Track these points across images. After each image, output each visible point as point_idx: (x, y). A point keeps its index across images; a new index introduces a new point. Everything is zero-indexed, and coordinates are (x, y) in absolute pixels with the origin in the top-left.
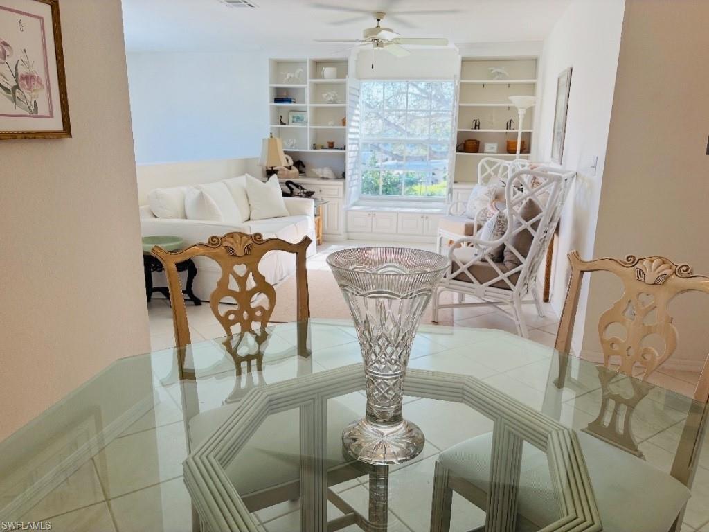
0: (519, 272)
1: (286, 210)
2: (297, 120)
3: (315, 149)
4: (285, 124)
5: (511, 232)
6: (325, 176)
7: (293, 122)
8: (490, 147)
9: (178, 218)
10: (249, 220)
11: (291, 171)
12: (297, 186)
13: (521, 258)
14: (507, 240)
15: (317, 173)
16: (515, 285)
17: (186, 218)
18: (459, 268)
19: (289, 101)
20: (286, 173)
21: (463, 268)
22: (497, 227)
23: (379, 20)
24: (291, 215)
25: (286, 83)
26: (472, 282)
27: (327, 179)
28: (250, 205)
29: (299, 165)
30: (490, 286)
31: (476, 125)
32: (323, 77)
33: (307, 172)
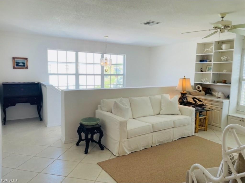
2: (210, 69)
3: (214, 83)
4: (203, 71)
6: (219, 96)
7: (208, 70)
9: (110, 112)
10: (159, 114)
11: (200, 93)
12: (199, 100)
15: (215, 95)
17: (112, 112)
19: (206, 61)
20: (197, 93)
23: (223, 17)
25: (204, 53)
27: (220, 98)
29: (209, 89)
32: (222, 49)
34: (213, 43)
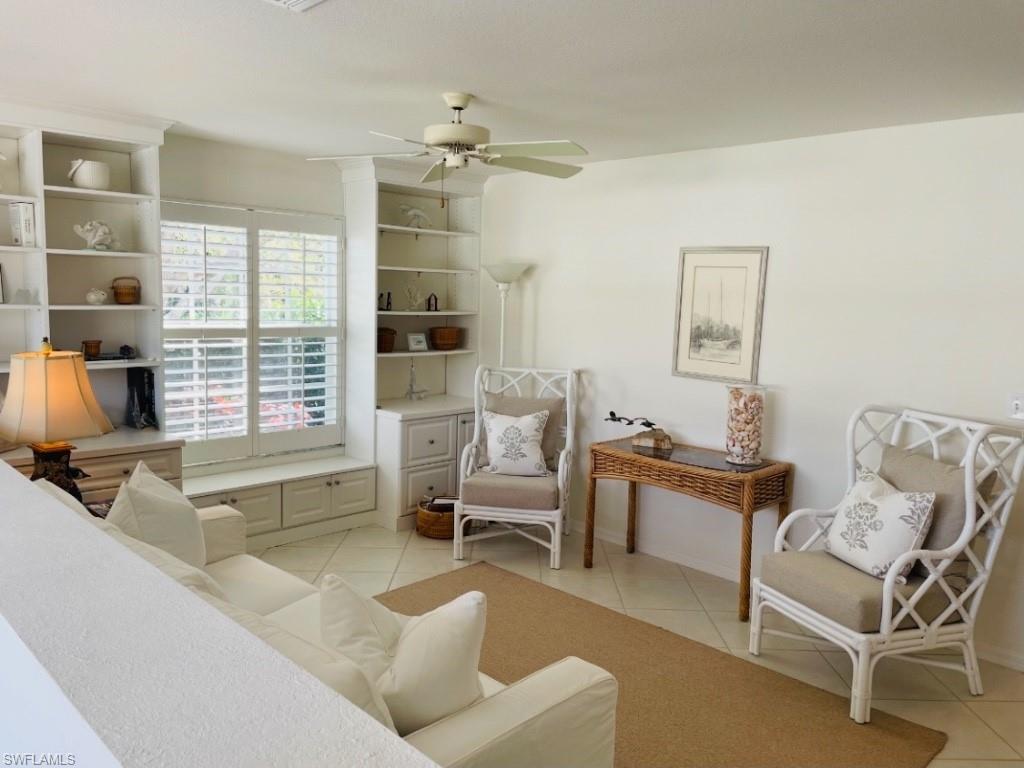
8: (416, 342)
16: (968, 613)
18: (901, 608)
21: (908, 607)
22: (928, 521)
26: (918, 627)
30: (942, 624)
32: (71, 182)
34: (35, 138)
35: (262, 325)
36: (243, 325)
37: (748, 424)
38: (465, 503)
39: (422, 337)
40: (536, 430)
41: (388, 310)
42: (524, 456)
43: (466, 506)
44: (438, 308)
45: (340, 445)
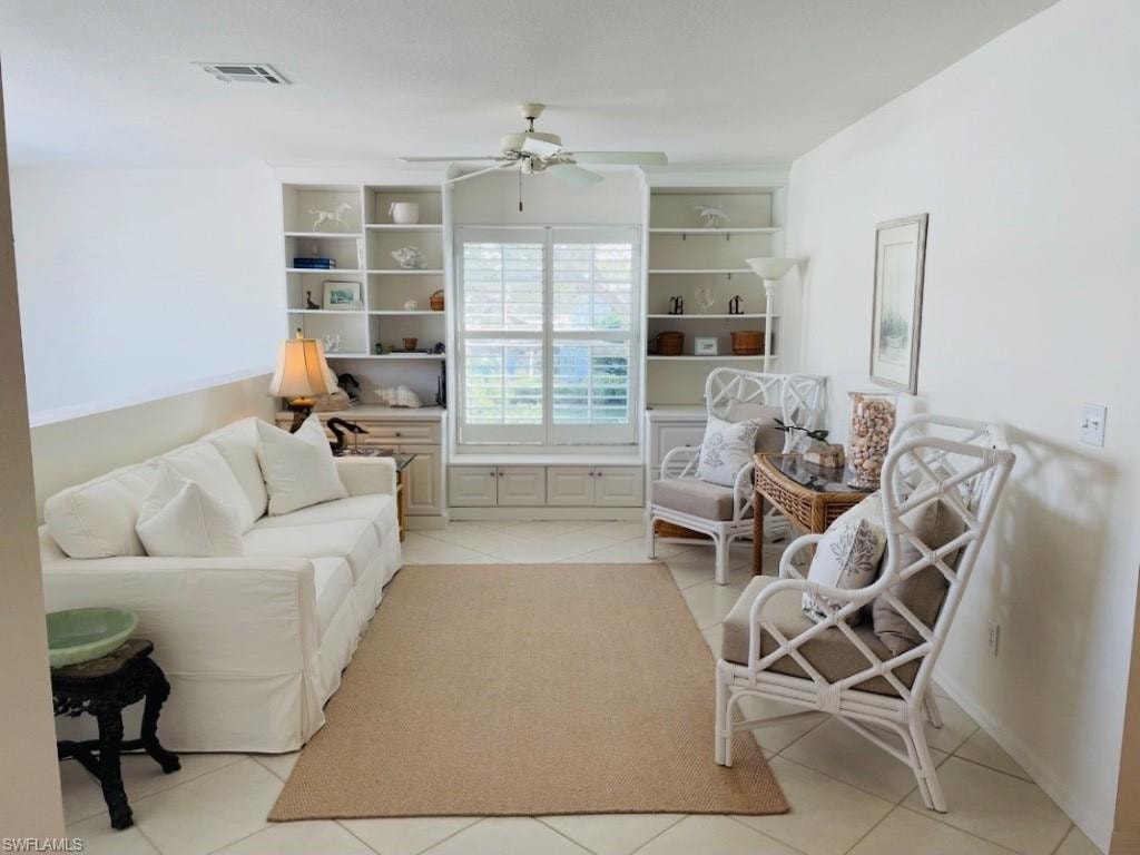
0: (918, 661)
1: (342, 486)
2: (340, 298)
3: (380, 353)
4: (317, 307)
5: (897, 570)
6: (401, 403)
7: (332, 302)
8: (705, 346)
9: (128, 555)
10: (266, 514)
11: (335, 398)
12: (352, 428)
13: (922, 630)
14: (887, 589)
15: (384, 398)
16: (910, 689)
17: (145, 554)
18: (778, 646)
19: (325, 264)
20: (324, 400)
21: (786, 647)
22: (856, 554)
23: (531, 119)
24: (351, 496)
25: (318, 231)
26: (810, 679)
27: (405, 407)
28: (265, 483)
29: (347, 380)
30: (852, 688)
31: (677, 307)
32: (391, 220)
33: (362, 395)
34: (359, 192)
35: (555, 329)
36: (539, 329)
37: (862, 436)
38: (654, 503)
39: (713, 341)
40: (741, 438)
41: (676, 313)
42: (722, 464)
43: (655, 506)
44: (740, 311)
45: (633, 444)
